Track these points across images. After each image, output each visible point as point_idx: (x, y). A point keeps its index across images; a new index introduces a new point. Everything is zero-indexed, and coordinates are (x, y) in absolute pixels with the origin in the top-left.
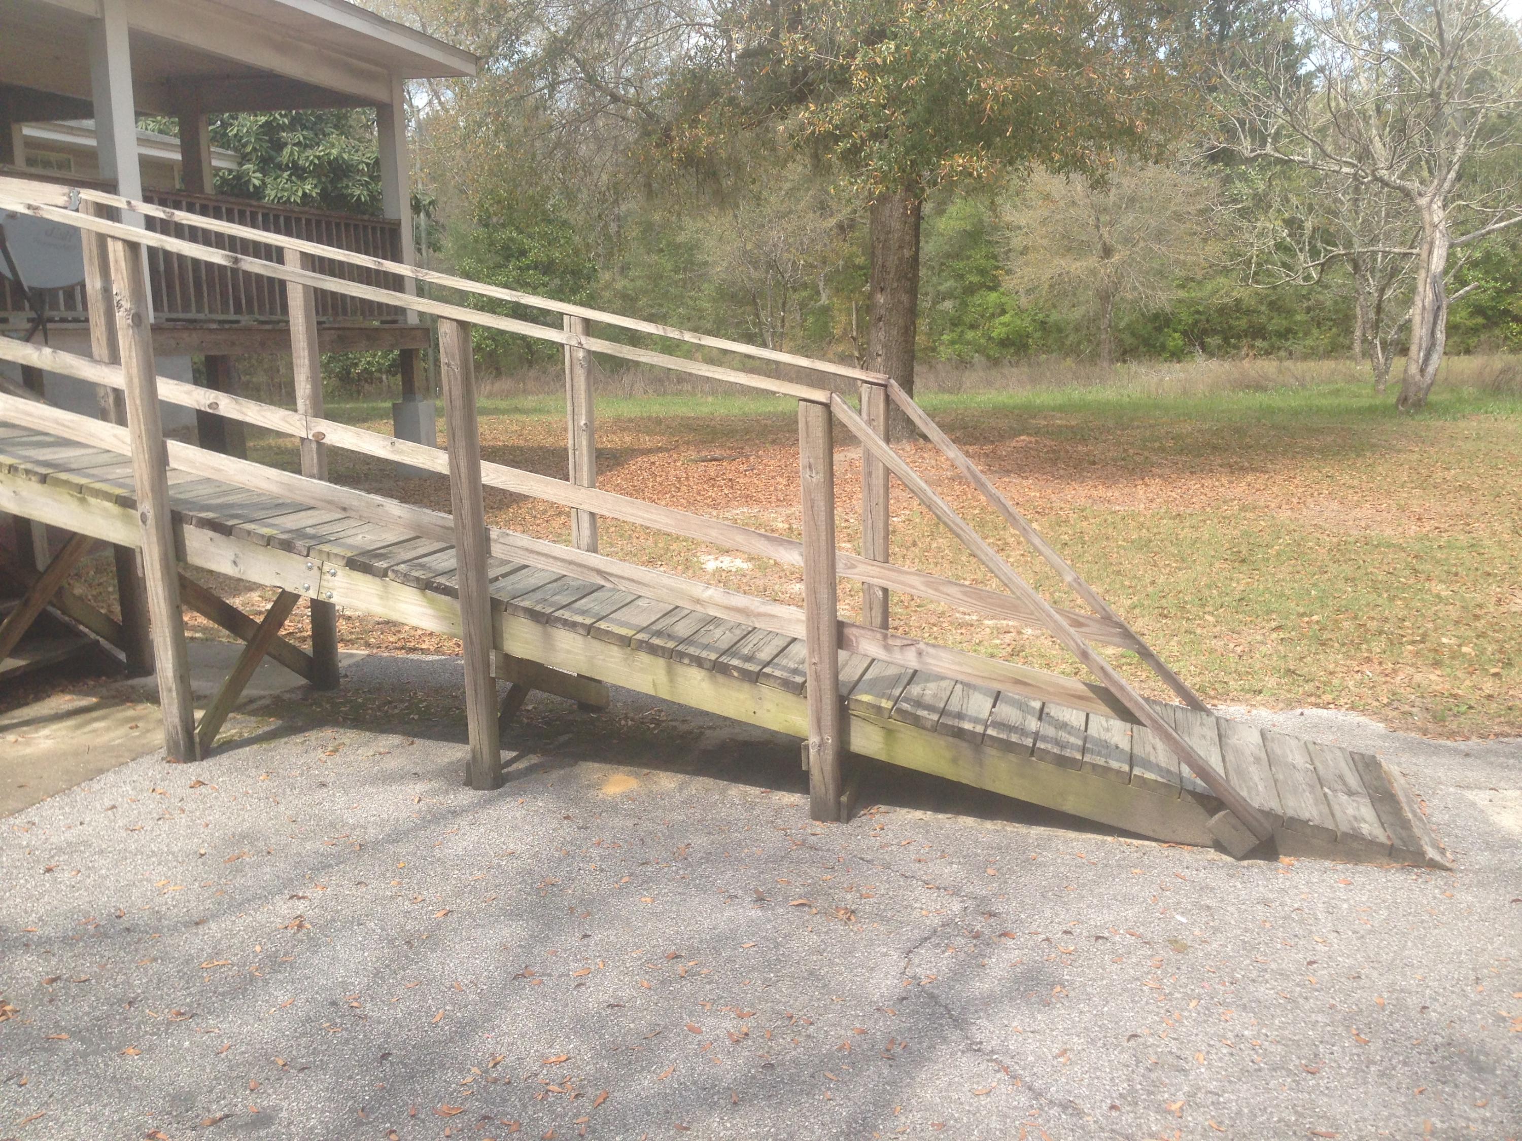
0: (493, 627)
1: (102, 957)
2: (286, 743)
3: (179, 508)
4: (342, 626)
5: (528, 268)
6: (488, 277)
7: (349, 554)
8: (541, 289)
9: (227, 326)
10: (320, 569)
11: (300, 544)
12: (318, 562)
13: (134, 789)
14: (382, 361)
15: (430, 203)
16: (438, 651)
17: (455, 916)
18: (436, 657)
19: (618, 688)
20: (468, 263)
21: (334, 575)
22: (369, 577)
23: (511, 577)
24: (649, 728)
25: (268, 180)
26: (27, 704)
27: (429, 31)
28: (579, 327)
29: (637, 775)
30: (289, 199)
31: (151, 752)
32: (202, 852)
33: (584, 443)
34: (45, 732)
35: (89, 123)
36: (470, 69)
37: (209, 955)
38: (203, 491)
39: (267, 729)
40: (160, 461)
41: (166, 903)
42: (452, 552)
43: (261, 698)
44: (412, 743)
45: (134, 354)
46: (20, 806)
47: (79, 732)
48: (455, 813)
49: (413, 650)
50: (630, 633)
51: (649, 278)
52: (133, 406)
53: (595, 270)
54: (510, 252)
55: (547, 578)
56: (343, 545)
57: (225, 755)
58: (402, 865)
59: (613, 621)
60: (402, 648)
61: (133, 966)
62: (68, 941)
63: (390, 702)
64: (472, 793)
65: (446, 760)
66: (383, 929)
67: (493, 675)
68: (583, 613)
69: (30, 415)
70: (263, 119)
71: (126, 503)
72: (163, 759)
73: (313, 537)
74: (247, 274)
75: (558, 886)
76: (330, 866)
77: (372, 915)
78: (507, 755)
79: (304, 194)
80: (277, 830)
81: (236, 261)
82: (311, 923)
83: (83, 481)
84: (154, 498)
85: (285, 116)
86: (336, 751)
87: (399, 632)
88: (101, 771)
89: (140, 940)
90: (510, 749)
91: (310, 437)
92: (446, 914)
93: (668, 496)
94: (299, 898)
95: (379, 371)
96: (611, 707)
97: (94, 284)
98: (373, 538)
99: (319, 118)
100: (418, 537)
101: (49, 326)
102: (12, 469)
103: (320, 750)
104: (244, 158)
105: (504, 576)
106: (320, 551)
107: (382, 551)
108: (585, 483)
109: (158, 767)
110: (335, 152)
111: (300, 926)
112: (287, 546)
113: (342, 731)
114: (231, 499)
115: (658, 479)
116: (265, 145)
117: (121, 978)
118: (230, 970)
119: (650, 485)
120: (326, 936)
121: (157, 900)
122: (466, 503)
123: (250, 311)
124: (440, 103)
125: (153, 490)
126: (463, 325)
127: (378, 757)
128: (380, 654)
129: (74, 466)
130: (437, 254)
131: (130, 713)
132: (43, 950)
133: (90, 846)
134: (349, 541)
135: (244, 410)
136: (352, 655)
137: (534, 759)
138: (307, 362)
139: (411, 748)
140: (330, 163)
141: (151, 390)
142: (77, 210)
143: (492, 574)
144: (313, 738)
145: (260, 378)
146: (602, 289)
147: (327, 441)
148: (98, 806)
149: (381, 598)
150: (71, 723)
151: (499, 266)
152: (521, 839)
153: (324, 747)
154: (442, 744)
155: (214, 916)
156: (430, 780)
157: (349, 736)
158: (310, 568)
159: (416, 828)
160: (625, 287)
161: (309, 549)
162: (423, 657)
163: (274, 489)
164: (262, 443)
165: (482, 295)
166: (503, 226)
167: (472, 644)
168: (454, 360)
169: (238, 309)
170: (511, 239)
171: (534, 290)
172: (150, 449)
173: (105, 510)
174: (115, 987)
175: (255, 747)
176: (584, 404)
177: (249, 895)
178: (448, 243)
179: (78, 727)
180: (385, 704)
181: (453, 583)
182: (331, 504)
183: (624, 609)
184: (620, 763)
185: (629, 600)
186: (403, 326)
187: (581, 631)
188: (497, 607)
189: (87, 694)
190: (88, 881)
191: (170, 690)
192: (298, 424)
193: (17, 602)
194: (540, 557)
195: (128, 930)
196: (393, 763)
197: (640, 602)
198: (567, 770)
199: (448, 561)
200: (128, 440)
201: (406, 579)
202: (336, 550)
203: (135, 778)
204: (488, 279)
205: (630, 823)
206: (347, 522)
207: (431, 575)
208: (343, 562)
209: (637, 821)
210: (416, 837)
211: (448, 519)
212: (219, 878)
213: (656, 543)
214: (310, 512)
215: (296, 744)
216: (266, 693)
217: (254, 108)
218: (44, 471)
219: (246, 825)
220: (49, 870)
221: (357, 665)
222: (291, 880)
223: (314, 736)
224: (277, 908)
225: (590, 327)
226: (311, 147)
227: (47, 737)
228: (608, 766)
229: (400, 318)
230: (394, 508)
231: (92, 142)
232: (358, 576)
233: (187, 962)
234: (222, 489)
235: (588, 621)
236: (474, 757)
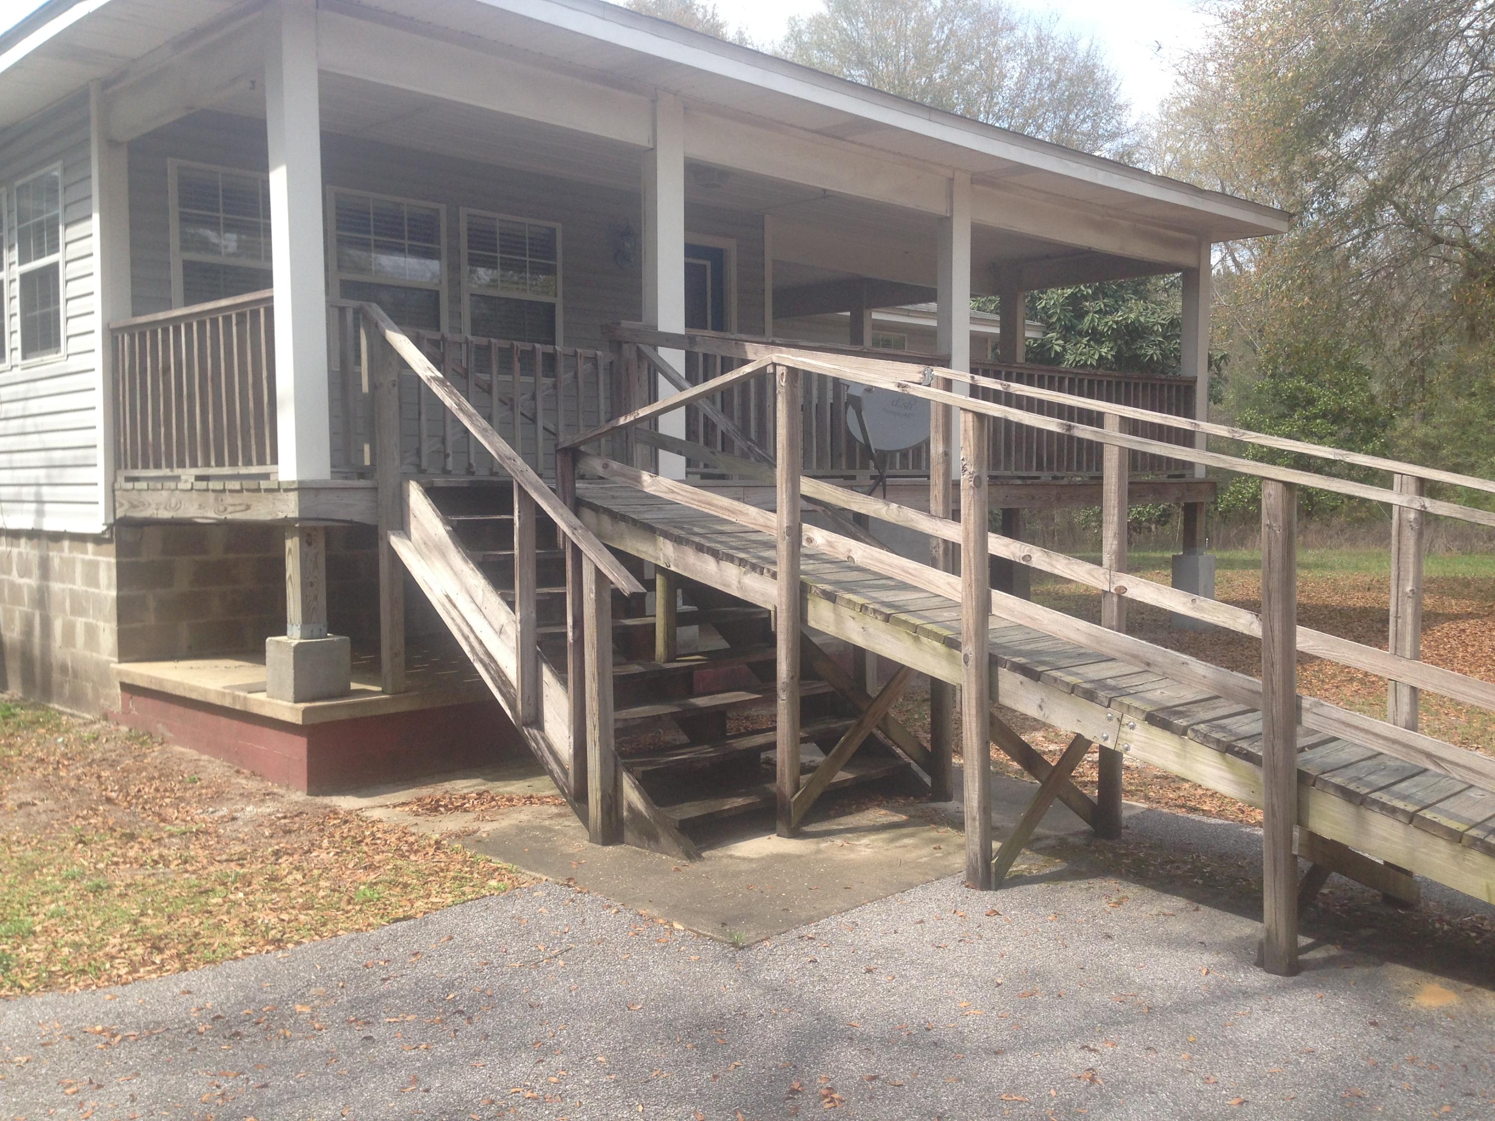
0: (1299, 801)
1: (914, 1065)
2: (1072, 887)
3: (995, 652)
4: (1125, 776)
5: (1316, 417)
6: (1269, 427)
7: (1149, 709)
8: (1329, 439)
9: (1029, 482)
10: (1120, 721)
11: (1101, 694)
12: (1118, 714)
13: (939, 907)
14: (1152, 511)
15: (1222, 358)
16: (1220, 814)
17: (1251, 1107)
18: (1219, 821)
19: (1432, 885)
20: (1249, 414)
21: (1133, 728)
22: (1167, 734)
23: (1320, 749)
24: (1469, 936)
25: (1068, 346)
26: (851, 813)
27: (1228, 191)
28: (1412, 487)
29: (1457, 991)
30: (1086, 362)
31: (952, 874)
32: (999, 981)
33: (1409, 610)
34: (865, 841)
35: (933, 306)
36: (1282, 226)
37: (1008, 1088)
38: (1017, 636)
39: (1053, 869)
40: (985, 608)
41: (968, 1025)
42: (1258, 715)
43: (1047, 837)
44: (1197, 909)
45: (972, 512)
46: (846, 906)
47: (892, 845)
48: (1246, 994)
49: (1194, 810)
50: (1462, 827)
51: (1455, 424)
52: (967, 559)
53: (1393, 417)
54: (1293, 402)
55: (1359, 754)
56: (1143, 699)
57: (1016, 889)
58: (1191, 1039)
59: (1440, 811)
60: (1183, 806)
61: (940, 1081)
62: (886, 1043)
63: (1173, 862)
64: (1264, 975)
65: (1234, 934)
66: (1175, 1104)
67: (1295, 852)
68: (1404, 798)
69: (882, 562)
70: (1069, 291)
71: (952, 644)
72: (963, 883)
73: (1114, 688)
74: (1080, 440)
75: (1365, 1100)
76: (1119, 1023)
77: (1164, 1086)
78: (1304, 941)
79: (1101, 356)
80: (1066, 974)
81: (1070, 428)
82: (1103, 1079)
83: (918, 622)
84: (977, 641)
85: (1090, 287)
86: (1119, 903)
87: (1179, 788)
88: (911, 885)
89: (946, 1057)
90: (1306, 934)
91: (1112, 590)
92: (1241, 1103)
93: (1483, 669)
94: (1091, 1050)
95: (1149, 521)
96: (1422, 905)
97: (937, 449)
98: (1173, 694)
99: (1120, 286)
100: (1217, 697)
101: (889, 481)
102: (863, 608)
103: (1104, 901)
104: (1050, 327)
105: (1312, 747)
106: (1121, 704)
107: (1180, 708)
108: (1408, 654)
109: (958, 890)
110: (1132, 316)
111: (1093, 1080)
112: (1090, 696)
113: (1125, 884)
114: (1041, 646)
115: (1470, 649)
116: (1069, 315)
117: (930, 1091)
118: (1027, 1107)
119: (1460, 655)
120: (1118, 1096)
121: (960, 1020)
122: (1278, 668)
123: (1050, 469)
124: (1234, 260)
125: (976, 634)
126: (1289, 486)
127: (1162, 917)
128: (1160, 809)
129: (911, 608)
130: (1216, 407)
131: (934, 834)
132: (864, 1047)
133: (903, 955)
134: (1149, 695)
135: (1054, 563)
136: (1132, 807)
137: (1333, 951)
138: (1116, 518)
139: (1195, 913)
140: (1127, 326)
141: (983, 543)
142: (929, 386)
143: (1301, 742)
144: (1097, 886)
145: (1038, 526)
146: (1398, 438)
147: (1128, 595)
148: (910, 920)
149: (1178, 756)
150: (884, 835)
151: (1283, 416)
152: (1321, 1038)
153: (1108, 897)
154: (1229, 915)
155: (1012, 1049)
156: (1218, 953)
157: (1132, 891)
158: (1110, 719)
159: (1205, 1002)
160: (1426, 435)
161: (1110, 700)
162: (1205, 819)
163: (1082, 639)
164: (1042, 588)
165: (1262, 446)
166: (1291, 375)
167: (1274, 815)
168: (1276, 520)
169: (1040, 467)
170: (1300, 389)
171: (1320, 440)
172: (977, 597)
173: (934, 649)
174: (926, 1098)
175: (1043, 885)
176: (1411, 569)
177: (1042, 1035)
178: (1230, 395)
179: (892, 840)
180: (1166, 863)
181: (1257, 749)
182: (1135, 657)
183: (1452, 799)
184: (1436, 972)
185: (1458, 789)
186: (1190, 480)
187: (1402, 818)
188: (1304, 780)
189: (898, 812)
190: (901, 988)
191: (974, 819)
192: (1102, 577)
193: (854, 722)
194: (1357, 732)
195: (935, 1044)
196: (1179, 927)
197: (1471, 793)
198: (1373, 969)
199: (1251, 724)
200: (960, 588)
201: (1205, 740)
202: (1136, 704)
203: (940, 897)
204: (1271, 430)
205: (1449, 1044)
206: (1145, 675)
207: (1233, 738)
208: (1144, 716)
209: (1458, 1043)
210: (1206, 1011)
211: (1257, 683)
212: (1015, 1012)
213: (1469, 722)
214: (1110, 664)
215: (1081, 890)
216: (1053, 833)
217: (1062, 283)
218: (888, 611)
219: (1038, 963)
220: (869, 971)
221: (1136, 817)
222: (1082, 1029)
223: (1099, 885)
224: (1070, 1055)
225: (1426, 488)
226: (1111, 313)
227: (867, 846)
228: (1420, 974)
229: (1187, 472)
230: (1199, 668)
231: (933, 323)
232: (1156, 731)
233: (988, 1090)
234: (1031, 636)
235: (1411, 808)
236: (1268, 937)
